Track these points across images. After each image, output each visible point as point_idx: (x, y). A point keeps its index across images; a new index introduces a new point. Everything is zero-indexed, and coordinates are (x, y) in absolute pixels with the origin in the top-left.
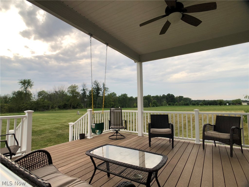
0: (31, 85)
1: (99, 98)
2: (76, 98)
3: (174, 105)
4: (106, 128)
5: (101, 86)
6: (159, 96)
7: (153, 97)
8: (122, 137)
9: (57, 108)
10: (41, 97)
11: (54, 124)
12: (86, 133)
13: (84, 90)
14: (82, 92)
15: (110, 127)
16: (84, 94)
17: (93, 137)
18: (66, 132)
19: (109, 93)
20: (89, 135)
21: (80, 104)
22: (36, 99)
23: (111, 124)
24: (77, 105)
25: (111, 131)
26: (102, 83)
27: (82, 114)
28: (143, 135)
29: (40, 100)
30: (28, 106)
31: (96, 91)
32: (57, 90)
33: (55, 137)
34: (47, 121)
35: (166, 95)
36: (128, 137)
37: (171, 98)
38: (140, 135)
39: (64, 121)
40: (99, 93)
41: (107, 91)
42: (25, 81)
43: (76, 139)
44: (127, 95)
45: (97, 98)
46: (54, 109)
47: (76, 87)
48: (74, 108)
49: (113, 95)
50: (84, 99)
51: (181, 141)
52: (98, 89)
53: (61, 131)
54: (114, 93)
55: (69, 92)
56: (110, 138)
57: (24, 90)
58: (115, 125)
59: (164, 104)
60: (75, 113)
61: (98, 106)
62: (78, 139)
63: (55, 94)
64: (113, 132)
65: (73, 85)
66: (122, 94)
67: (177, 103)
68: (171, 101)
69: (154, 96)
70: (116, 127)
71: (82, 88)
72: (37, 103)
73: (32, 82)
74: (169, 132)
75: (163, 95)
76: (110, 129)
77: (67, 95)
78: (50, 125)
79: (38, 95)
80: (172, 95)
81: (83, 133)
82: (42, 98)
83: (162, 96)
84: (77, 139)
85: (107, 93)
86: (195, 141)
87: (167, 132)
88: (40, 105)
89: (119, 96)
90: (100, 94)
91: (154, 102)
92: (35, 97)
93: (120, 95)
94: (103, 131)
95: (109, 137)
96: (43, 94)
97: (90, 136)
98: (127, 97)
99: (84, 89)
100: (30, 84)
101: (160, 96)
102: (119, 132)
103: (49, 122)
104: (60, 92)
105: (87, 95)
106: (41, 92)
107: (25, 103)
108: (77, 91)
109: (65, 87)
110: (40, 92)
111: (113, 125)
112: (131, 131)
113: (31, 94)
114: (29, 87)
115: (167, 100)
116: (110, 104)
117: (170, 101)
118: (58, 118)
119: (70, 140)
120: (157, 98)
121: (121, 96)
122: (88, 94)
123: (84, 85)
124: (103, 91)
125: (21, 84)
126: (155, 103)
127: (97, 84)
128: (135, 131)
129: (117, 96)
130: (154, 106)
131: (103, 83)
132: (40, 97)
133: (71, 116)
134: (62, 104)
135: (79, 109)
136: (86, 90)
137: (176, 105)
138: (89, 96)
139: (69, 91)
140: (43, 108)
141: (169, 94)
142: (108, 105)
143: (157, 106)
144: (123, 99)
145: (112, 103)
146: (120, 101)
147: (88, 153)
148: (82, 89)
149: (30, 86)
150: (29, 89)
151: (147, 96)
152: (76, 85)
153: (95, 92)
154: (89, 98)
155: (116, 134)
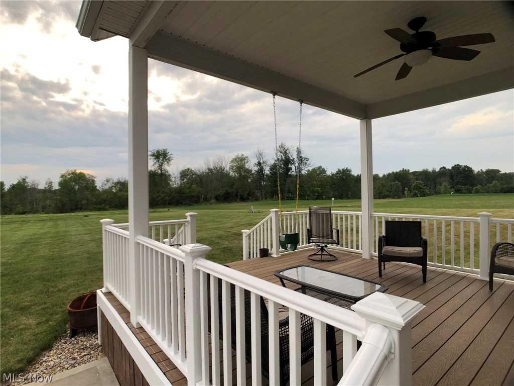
0: (169, 160)
1: (289, 180)
2: (245, 180)
3: (470, 192)
4: (303, 241)
5: (293, 155)
6: (430, 170)
7: (414, 173)
8: (332, 258)
9: (213, 201)
10: (185, 180)
11: (215, 231)
12: (269, 248)
13: (259, 164)
14: (256, 168)
15: (309, 240)
16: (261, 172)
17: (282, 255)
18: (235, 245)
19: (310, 169)
20: (274, 252)
21: (254, 193)
22: (178, 184)
23: (312, 234)
24: (249, 195)
25: (313, 247)
26: (296, 149)
27: (259, 212)
28: (371, 256)
29: (185, 185)
30: (165, 196)
31: (282, 166)
32: (212, 167)
33: (219, 252)
34: (202, 225)
35: (450, 168)
36: (344, 258)
37: (462, 175)
38: (366, 256)
39: (229, 225)
40: (289, 169)
41: (306, 164)
42: (158, 152)
43: (253, 257)
44: (350, 171)
45: (285, 180)
46: (208, 201)
47: (244, 159)
48: (243, 199)
49: (318, 172)
50: (261, 182)
51: (448, 272)
52: (287, 161)
53: (226, 242)
54: (320, 167)
55: (232, 169)
56: (311, 258)
57: (159, 169)
58: (319, 236)
59: (442, 190)
60: (246, 210)
61: (287, 195)
62: (257, 256)
63: (208, 173)
64: (316, 248)
65: (240, 156)
66: (339, 170)
67: (479, 187)
68: (464, 181)
69: (417, 172)
70: (321, 241)
71: (256, 161)
72: (180, 191)
73: (169, 154)
74: (418, 253)
75: (441, 168)
76: (311, 244)
77: (229, 174)
78: (208, 232)
79: (181, 177)
80: (466, 167)
81: (265, 247)
82: (187, 182)
83: (438, 170)
84: (255, 257)
85: (306, 169)
86: (478, 274)
87: (414, 253)
88: (185, 195)
89: (333, 175)
90: (292, 170)
91: (416, 185)
92: (175, 181)
93: (335, 172)
94: (298, 247)
95: (309, 256)
96: (188, 175)
97: (277, 254)
98: (351, 175)
99: (259, 162)
100: (167, 158)
101: (434, 172)
102: (326, 249)
103: (206, 226)
104: (217, 170)
105: (267, 175)
106: (185, 170)
107: (161, 192)
108: (247, 166)
109: (225, 160)
110: (183, 171)
111: (315, 237)
112: (350, 249)
113: (169, 175)
114: (166, 163)
115: (451, 181)
116: (314, 192)
117: (461, 182)
118: (218, 220)
119: (244, 258)
120: (425, 176)
121: (337, 173)
122: (268, 173)
123: (260, 155)
124: (297, 165)
125: (153, 157)
126: (420, 188)
127: (285, 152)
128: (356, 249)
129: (329, 173)
130: (415, 195)
131: (298, 149)
132: (183, 180)
133: (239, 217)
134: (221, 192)
135: (252, 201)
136: (263, 163)
137: (477, 192)
138: (271, 177)
139: (232, 167)
140: (190, 201)
141: (458, 165)
142: (308, 193)
143: (424, 195)
144: (342, 179)
145: (317, 188)
146: (334, 184)
147: (277, 274)
148: (257, 163)
149: (168, 162)
150: (165, 167)
151: (398, 171)
152: (245, 156)
153: (280, 167)
154: (270, 181)
155: (320, 253)
